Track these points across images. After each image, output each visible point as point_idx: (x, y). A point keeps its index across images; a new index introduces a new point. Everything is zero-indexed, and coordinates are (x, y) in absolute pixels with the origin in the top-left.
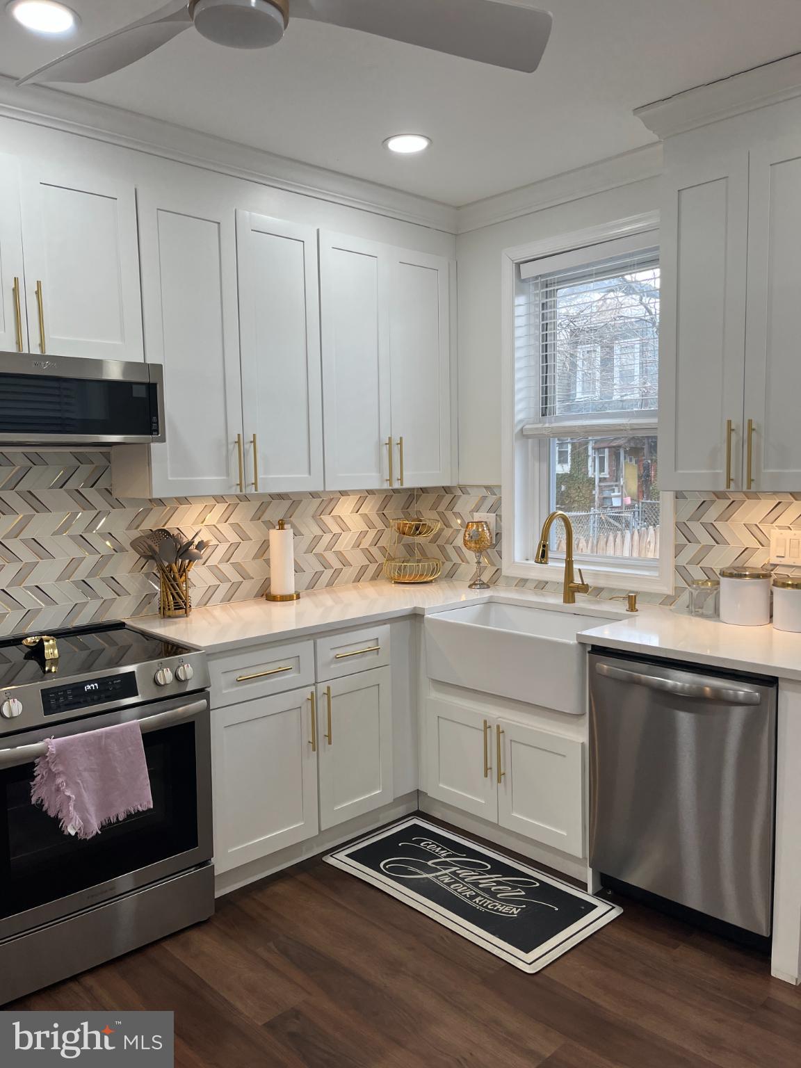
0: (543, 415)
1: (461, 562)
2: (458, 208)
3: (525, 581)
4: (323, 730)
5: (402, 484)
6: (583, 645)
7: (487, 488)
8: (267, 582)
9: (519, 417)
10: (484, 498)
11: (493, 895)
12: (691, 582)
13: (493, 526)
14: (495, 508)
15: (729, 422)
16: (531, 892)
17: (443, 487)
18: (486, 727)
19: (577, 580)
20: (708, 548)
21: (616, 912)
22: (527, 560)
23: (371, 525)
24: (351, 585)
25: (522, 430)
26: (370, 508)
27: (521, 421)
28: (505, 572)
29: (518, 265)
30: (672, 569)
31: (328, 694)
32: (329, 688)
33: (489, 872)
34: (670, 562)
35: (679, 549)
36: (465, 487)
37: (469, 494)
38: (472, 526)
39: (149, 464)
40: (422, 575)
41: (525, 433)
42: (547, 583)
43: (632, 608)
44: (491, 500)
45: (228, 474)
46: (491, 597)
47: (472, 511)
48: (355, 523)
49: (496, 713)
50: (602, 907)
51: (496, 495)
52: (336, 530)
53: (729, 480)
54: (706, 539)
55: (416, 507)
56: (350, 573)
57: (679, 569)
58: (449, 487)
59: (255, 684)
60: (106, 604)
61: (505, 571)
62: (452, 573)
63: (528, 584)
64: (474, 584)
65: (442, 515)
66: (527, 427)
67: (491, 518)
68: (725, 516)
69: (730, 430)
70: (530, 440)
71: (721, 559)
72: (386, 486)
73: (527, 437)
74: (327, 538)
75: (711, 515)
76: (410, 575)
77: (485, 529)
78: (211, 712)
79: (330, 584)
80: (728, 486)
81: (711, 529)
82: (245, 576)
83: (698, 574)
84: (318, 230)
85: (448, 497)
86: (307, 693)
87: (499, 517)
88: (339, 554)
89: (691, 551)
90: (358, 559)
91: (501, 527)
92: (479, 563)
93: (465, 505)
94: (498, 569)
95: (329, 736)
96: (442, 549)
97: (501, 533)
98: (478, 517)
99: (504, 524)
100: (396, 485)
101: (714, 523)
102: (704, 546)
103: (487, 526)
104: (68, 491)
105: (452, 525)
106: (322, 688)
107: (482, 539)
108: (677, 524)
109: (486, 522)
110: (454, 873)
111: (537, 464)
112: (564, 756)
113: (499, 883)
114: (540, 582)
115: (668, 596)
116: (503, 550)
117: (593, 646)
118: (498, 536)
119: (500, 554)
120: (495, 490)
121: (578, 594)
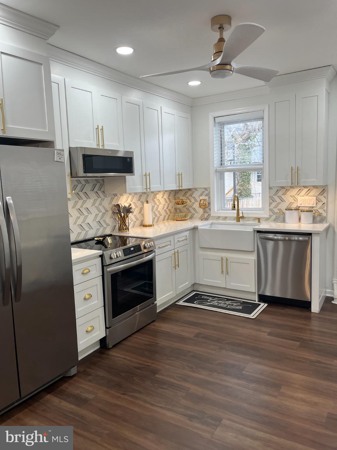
0: (221, 165)
1: (195, 213)
2: (194, 99)
3: (220, 217)
4: (177, 264)
5: (182, 188)
6: (254, 231)
7: (205, 188)
8: (142, 221)
9: (215, 166)
10: (204, 192)
11: (232, 305)
12: (274, 213)
13: (207, 200)
14: (208, 195)
15: (292, 167)
16: (241, 303)
17: (188, 189)
18: (222, 259)
19: (241, 215)
20: (280, 203)
21: (266, 305)
22: (218, 210)
23: (166, 202)
24: (162, 222)
25: (216, 169)
26: (166, 196)
27: (216, 167)
28: (212, 215)
29: (215, 118)
30: (269, 210)
31: (178, 252)
32: (178, 250)
33: (226, 301)
34: (267, 208)
35: (270, 204)
36: (196, 188)
37: (198, 191)
38: (202, 201)
39: (125, 182)
40: (184, 217)
41: (217, 171)
42: (227, 217)
43: (259, 222)
44: (206, 192)
45: (143, 185)
46: (212, 222)
47: (199, 196)
48: (162, 201)
49: (224, 255)
50: (262, 304)
51: (208, 191)
52: (158, 204)
53: (292, 183)
54: (278, 200)
55: (177, 196)
56: (162, 218)
57: (271, 210)
58: (190, 189)
59: (163, 249)
60: (105, 228)
62: (192, 217)
64: (203, 219)
65: (188, 198)
66: (217, 169)
67: (207, 198)
68: (284, 194)
69: (292, 169)
71: (283, 206)
72: (178, 189)
73: (218, 172)
74: (156, 206)
75: (280, 193)
76: (180, 218)
78: (156, 257)
79: (157, 222)
80: (292, 185)
81: (280, 197)
82: (137, 219)
83: (276, 210)
84: (161, 107)
85: (190, 192)
86: (173, 252)
87: (209, 197)
88: (159, 211)
89: (274, 204)
90: (163, 213)
91: (210, 201)
92: (204, 212)
93: (196, 195)
94: (209, 214)
95: (178, 265)
96: (188, 209)
97: (210, 203)
98: (201, 198)
99: (211, 199)
100: (181, 188)
101: (281, 196)
102: (278, 203)
104: (94, 192)
105: (191, 201)
106: (176, 251)
108: (270, 197)
110: (217, 302)
111: (220, 181)
112: (249, 264)
113: (231, 303)
114: (225, 217)
115: (267, 218)
117: (257, 231)
118: (209, 203)
119: (210, 209)
120: (208, 189)
121: (240, 219)
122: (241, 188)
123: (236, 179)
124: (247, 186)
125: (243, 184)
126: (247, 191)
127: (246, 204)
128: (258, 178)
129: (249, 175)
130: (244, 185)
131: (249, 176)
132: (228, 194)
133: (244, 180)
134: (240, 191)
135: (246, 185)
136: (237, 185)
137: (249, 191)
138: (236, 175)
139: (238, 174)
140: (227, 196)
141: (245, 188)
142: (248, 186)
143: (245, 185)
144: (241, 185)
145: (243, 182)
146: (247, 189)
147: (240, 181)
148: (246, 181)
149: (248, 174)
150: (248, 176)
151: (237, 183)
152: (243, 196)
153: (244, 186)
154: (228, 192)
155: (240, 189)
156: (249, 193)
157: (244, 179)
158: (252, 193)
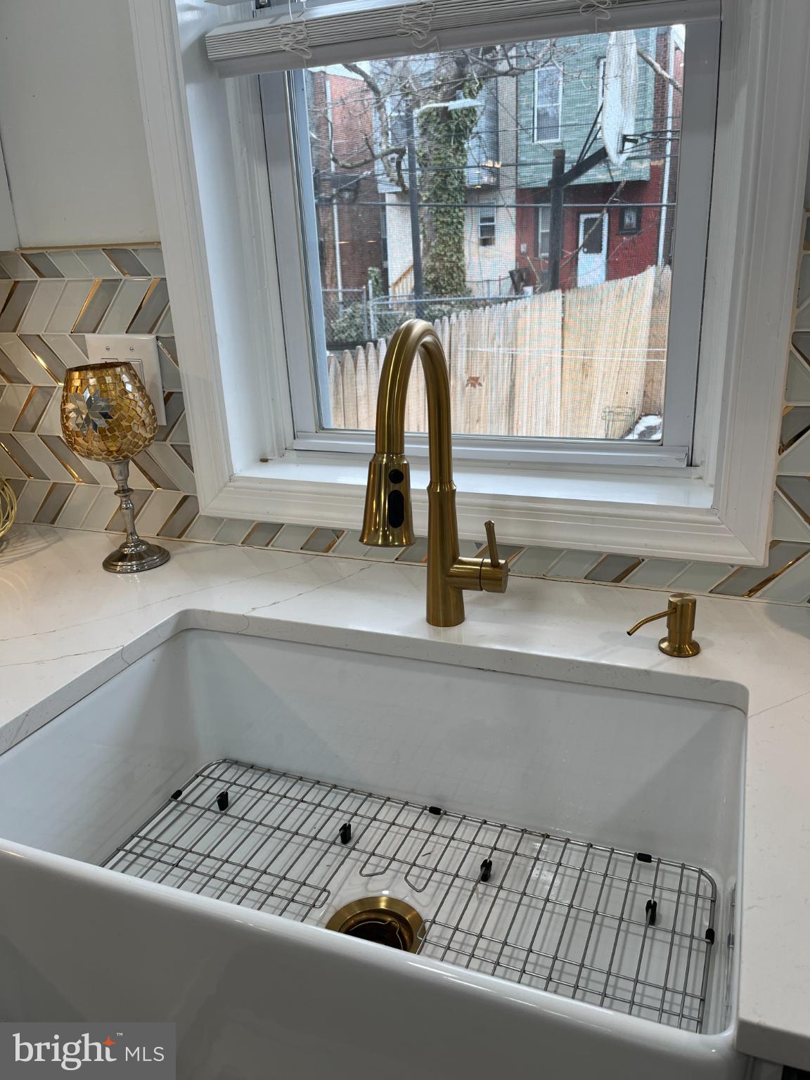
1: (72, 480)
3: (276, 528)
7: (115, 253)
10: (110, 287)
13: (150, 370)
14: (151, 317)
22: (264, 460)
28: (208, 505)
30: (769, 486)
36: (42, 253)
37: (60, 274)
38: (84, 382)
42: (338, 534)
44: (134, 290)
47: (79, 330)
51: (145, 273)
61: (210, 503)
63: (280, 538)
64: (122, 557)
67: (142, 349)
70: (230, 82)
77: (129, 387)
87: (167, 347)
91: (177, 378)
92: (124, 491)
93: (51, 313)
94: (185, 498)
97: (181, 395)
98: (100, 347)
99: (187, 365)
103: (134, 377)
105: (23, 374)
107: (124, 423)
109: (127, 365)
111: (260, 172)
114: (319, 532)
116: (192, 443)
118: (173, 400)
119: (185, 454)
120: (142, 258)
121: (468, 595)
122: (437, 264)
123: (421, 236)
124: (454, 259)
125: (443, 253)
126: (455, 275)
127: (465, 338)
128: (482, 235)
129: (460, 223)
130: (445, 255)
131: (460, 226)
132: (400, 285)
133: (444, 238)
134: (433, 276)
135: (452, 256)
136: (425, 254)
137: (460, 276)
138: (421, 224)
139: (426, 220)
140: (397, 289)
141: (448, 264)
142: (458, 258)
143: (448, 254)
144: (438, 257)
145: (441, 247)
146: (455, 269)
147: (433, 244)
148: (450, 243)
149: (455, 220)
150: (457, 228)
151: (424, 249)
152: (443, 291)
153: (445, 258)
154: (400, 279)
155: (433, 270)
156: (461, 279)
157: (445, 235)
158: (468, 279)
